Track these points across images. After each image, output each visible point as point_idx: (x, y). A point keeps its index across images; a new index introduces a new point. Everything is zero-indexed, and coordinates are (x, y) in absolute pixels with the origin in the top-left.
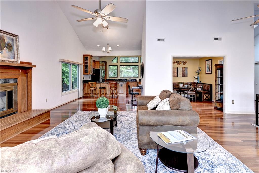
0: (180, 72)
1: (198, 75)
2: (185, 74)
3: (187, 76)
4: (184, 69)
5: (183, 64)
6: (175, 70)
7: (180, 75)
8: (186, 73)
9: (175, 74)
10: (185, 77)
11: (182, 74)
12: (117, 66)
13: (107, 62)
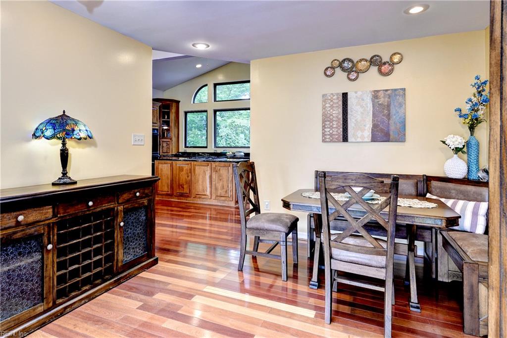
0: (359, 118)
1: (472, 128)
2: (392, 127)
3: (401, 138)
4: (381, 101)
5: (380, 71)
6: (332, 107)
7: (359, 134)
8: (395, 118)
9: (331, 128)
10: (388, 141)
11: (375, 126)
12: (206, 111)
13: (180, 101)
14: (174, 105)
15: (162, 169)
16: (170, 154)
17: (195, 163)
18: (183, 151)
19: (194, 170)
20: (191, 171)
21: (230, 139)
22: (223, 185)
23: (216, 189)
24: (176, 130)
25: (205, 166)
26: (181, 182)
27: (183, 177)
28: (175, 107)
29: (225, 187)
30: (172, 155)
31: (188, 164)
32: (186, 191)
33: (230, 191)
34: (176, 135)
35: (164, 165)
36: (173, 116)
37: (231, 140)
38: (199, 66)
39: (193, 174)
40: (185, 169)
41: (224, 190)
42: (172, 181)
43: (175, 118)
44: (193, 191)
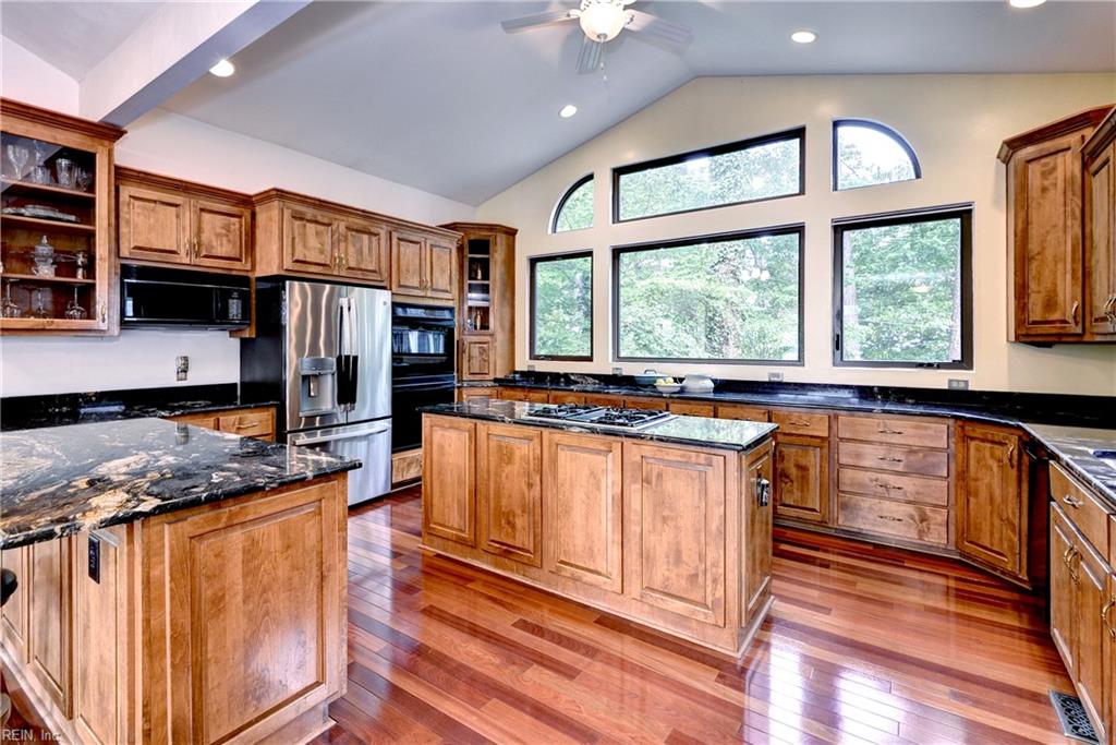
12: (589, 254)
13: (516, 231)
14: (501, 239)
15: (441, 447)
16: (491, 377)
17: (557, 436)
18: (526, 369)
19: (554, 461)
20: (541, 468)
21: (650, 332)
22: (678, 543)
23: (645, 557)
24: (507, 310)
25: (598, 452)
26: (504, 502)
27: (513, 482)
28: (504, 247)
29: (690, 556)
30: (496, 380)
31: (530, 439)
32: (523, 539)
33: (715, 581)
34: (507, 325)
35: (447, 433)
36: (496, 271)
37: (651, 337)
38: (569, 111)
39: (548, 478)
40: (517, 455)
41: (686, 571)
42: (475, 492)
43: (501, 274)
44: (550, 546)
